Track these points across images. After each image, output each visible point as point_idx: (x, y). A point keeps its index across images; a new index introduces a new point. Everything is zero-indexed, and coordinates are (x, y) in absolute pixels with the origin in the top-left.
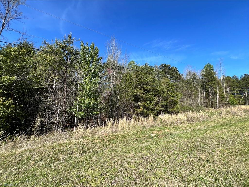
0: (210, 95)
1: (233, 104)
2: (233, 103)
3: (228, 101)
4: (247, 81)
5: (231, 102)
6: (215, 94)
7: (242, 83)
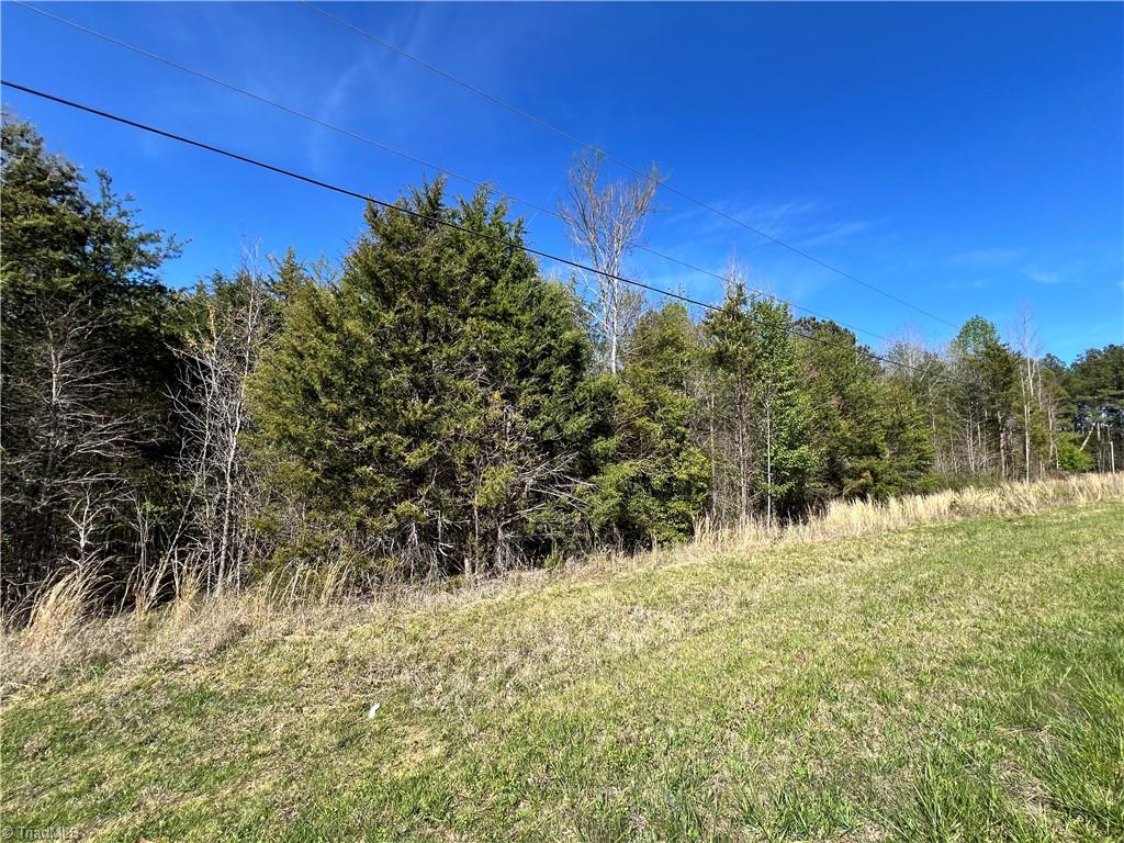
0: (1002, 435)
1: (1073, 467)
2: (1072, 464)
3: (1054, 456)
4: (1098, 376)
5: (1066, 460)
6: (1020, 431)
7: (1078, 384)
